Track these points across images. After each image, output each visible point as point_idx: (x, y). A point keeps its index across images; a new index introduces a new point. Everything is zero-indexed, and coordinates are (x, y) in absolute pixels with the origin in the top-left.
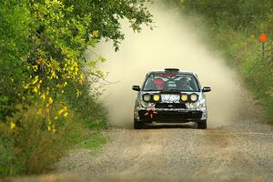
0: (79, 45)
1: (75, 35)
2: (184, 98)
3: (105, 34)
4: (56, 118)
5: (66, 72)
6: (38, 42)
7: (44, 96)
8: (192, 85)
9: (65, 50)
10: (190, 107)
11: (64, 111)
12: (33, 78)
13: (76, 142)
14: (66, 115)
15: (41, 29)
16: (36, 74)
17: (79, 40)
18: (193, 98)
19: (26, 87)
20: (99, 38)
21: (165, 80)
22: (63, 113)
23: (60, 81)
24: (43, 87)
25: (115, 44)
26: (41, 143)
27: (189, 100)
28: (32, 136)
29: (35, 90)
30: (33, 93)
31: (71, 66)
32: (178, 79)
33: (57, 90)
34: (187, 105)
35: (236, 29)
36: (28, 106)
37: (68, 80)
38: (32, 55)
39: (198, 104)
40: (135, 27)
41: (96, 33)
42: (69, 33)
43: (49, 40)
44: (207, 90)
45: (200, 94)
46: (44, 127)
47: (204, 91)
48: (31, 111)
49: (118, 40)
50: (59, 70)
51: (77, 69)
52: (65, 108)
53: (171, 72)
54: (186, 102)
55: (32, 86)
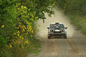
0: (32, 21)
1: (30, 18)
3: (40, 18)
4: (25, 44)
5: (28, 29)
6: (19, 20)
7: (21, 37)
9: (27, 23)
11: (27, 42)
12: (17, 31)
13: (30, 52)
14: (27, 43)
15: (20, 16)
16: (18, 30)
17: (32, 19)
19: (15, 34)
20: (38, 19)
23: (26, 32)
24: (21, 34)
25: (43, 21)
26: (20, 52)
28: (17, 49)
29: (18, 35)
30: (17, 36)
31: (29, 27)
33: (25, 35)
35: (81, 16)
36: (15, 40)
37: (28, 32)
38: (17, 24)
40: (49, 16)
41: (37, 17)
42: (29, 17)
43: (22, 19)
46: (20, 47)
48: (17, 41)
49: (44, 19)
50: (25, 29)
51: (31, 29)
52: (27, 41)
55: (17, 34)
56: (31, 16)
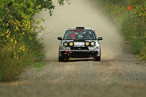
0: (31, 13)
1: (28, 7)
2: (87, 44)
3: (45, 7)
4: (19, 51)
5: (24, 27)
6: (9, 11)
7: (12, 40)
8: (92, 37)
9: (23, 15)
10: (90, 49)
11: (23, 48)
12: (6, 30)
13: (29, 64)
14: (24, 50)
15: (10, 4)
16: (8, 28)
17: (31, 9)
18: (92, 44)
19: (3, 35)
20: (41, 8)
21: (77, 33)
22: (22, 49)
23: (21, 32)
24: (12, 35)
25: (50, 12)
26: (11, 64)
27: (90, 45)
28: (5, 61)
29: (7, 37)
30: (6, 38)
31: (26, 23)
32: (84, 33)
33: (19, 36)
34: (89, 48)
36: (3, 46)
37: (26, 32)
38: (5, 18)
39: (95, 47)
40: (60, 3)
41: (40, 6)
42: (25, 6)
43: (15, 10)
44: (100, 39)
45: (96, 41)
46: (12, 56)
47: (98, 40)
48: (5, 48)
49: (52, 10)
50: (20, 26)
51: (30, 25)
52: (24, 46)
53: (80, 29)
54: (88, 46)
55: (6, 35)
56: (30, 4)
